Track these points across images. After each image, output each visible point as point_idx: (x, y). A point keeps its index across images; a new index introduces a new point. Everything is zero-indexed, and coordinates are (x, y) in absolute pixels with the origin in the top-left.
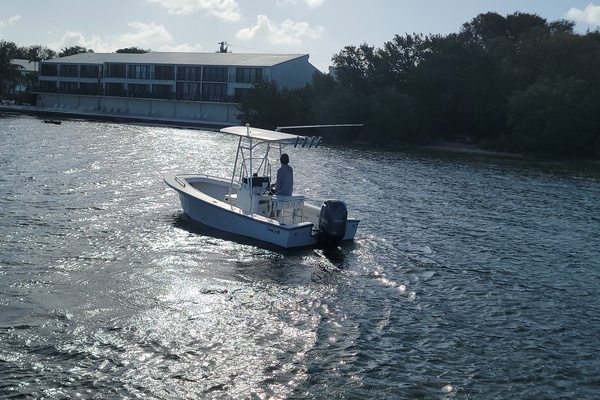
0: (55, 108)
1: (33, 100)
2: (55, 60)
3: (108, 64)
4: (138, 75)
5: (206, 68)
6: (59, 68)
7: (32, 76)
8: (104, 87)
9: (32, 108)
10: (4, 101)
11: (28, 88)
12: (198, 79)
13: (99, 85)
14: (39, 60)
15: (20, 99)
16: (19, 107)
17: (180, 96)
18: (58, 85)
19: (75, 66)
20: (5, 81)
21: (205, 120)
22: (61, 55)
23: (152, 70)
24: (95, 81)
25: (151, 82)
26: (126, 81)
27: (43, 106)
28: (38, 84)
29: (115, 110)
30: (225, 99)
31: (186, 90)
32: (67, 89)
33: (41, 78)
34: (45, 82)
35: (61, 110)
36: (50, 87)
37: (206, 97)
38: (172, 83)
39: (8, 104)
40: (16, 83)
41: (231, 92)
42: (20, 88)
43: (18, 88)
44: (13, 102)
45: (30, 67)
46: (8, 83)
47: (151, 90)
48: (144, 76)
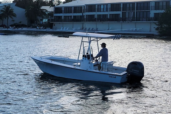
0: (61, 29)
1: (51, 25)
2: (61, 5)
3: (87, 5)
4: (102, 10)
5: (138, 3)
6: (63, 9)
7: (51, 14)
8: (85, 17)
9: (51, 30)
10: (38, 27)
11: (49, 20)
12: (133, 9)
13: (83, 16)
14: (54, 5)
15: (45, 26)
16: (45, 30)
17: (124, 19)
18: (63, 18)
19: (71, 7)
20: (38, 17)
21: (138, 31)
22: (64, 3)
23: (109, 6)
24: (81, 14)
25: (108, 13)
26: (96, 14)
27: (56, 29)
28: (53, 18)
29: (91, 29)
30: (149, 19)
31: (127, 16)
32: (68, 20)
33: (55, 15)
34: (57, 16)
35: (64, 30)
36: (59, 19)
37: (138, 19)
38: (120, 13)
39: (40, 29)
40: (43, 18)
41: (152, 15)
42: (45, 20)
43: (44, 21)
44: (42, 27)
45: (50, 9)
46: (39, 18)
47: (109, 17)
48: (105, 10)
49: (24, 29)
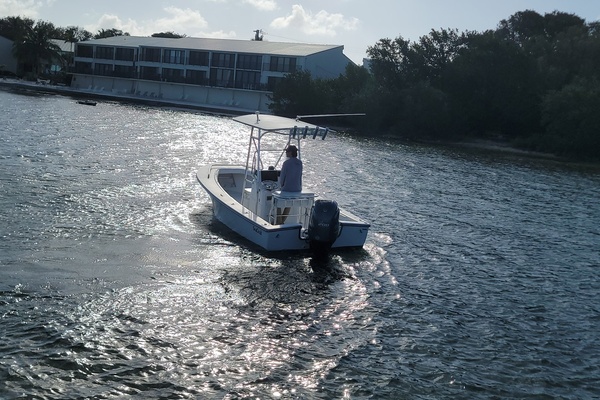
0: (89, 89)
1: (68, 81)
2: (91, 41)
3: (143, 47)
4: (172, 61)
5: (240, 55)
6: (94, 50)
7: (68, 56)
8: (139, 70)
9: (66, 89)
10: (39, 80)
11: (64, 68)
12: (231, 66)
13: (134, 68)
14: (75, 41)
15: (56, 79)
16: (54, 87)
17: (213, 82)
18: (93, 67)
19: (111, 48)
20: (41, 61)
21: (237, 107)
22: (97, 37)
23: (187, 55)
24: (130, 64)
25: (185, 67)
26: (160, 66)
27: (78, 87)
28: (73, 65)
29: (149, 94)
30: (258, 87)
31: (219, 77)
32: (103, 71)
33: (78, 59)
34: (81, 63)
35: (95, 92)
36: (84, 69)
37: (239, 85)
38: (206, 69)
39: (43, 83)
40: (51, 63)
41: (264, 80)
42: (56, 68)
43: (53, 68)
44: (48, 81)
45: (67, 47)
46: (44, 62)
47: (185, 75)
48: (178, 61)
49: (10, 81)
